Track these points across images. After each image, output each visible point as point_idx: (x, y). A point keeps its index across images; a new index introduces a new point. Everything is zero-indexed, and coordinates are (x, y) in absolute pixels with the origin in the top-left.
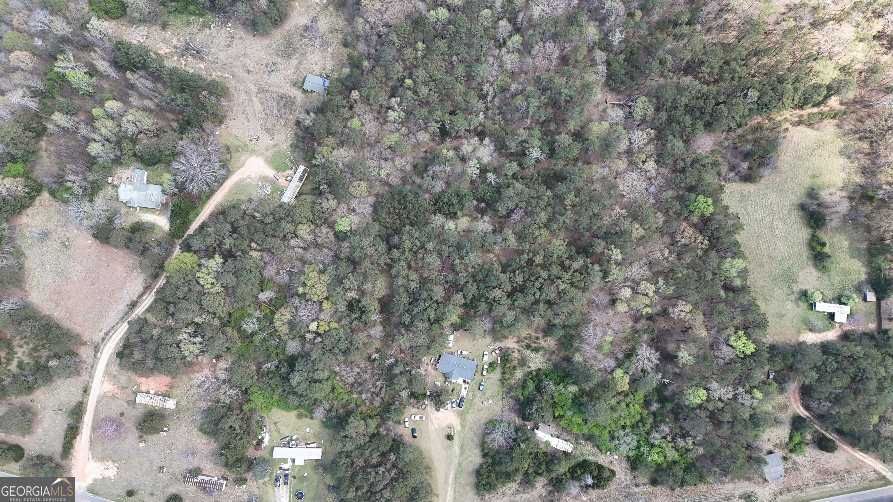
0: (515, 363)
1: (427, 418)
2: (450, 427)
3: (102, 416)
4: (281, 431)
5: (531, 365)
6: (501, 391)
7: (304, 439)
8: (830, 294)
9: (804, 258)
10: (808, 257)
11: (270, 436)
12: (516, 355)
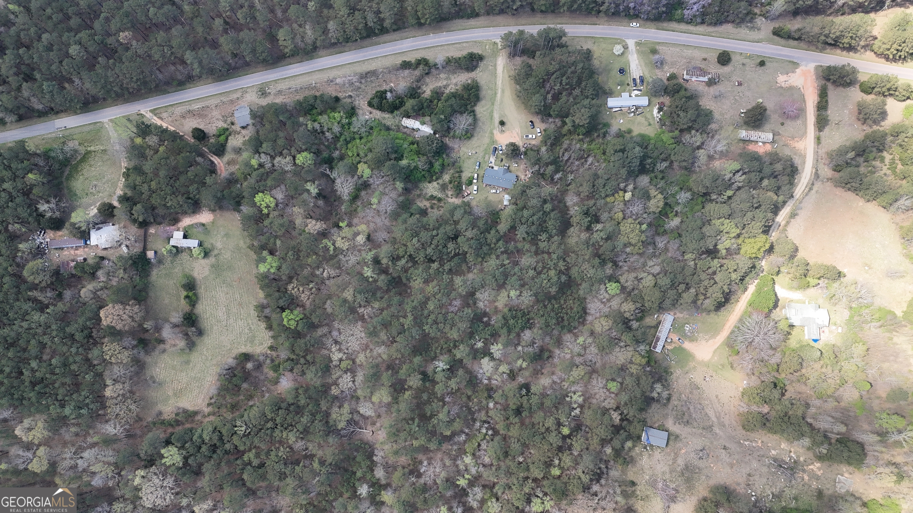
0: (450, 186)
1: (522, 137)
2: (502, 131)
3: (799, 122)
4: (644, 119)
5: (437, 186)
6: (461, 163)
7: (624, 114)
8: (184, 256)
9: (203, 287)
10: (200, 287)
11: (653, 115)
12: (450, 193)
